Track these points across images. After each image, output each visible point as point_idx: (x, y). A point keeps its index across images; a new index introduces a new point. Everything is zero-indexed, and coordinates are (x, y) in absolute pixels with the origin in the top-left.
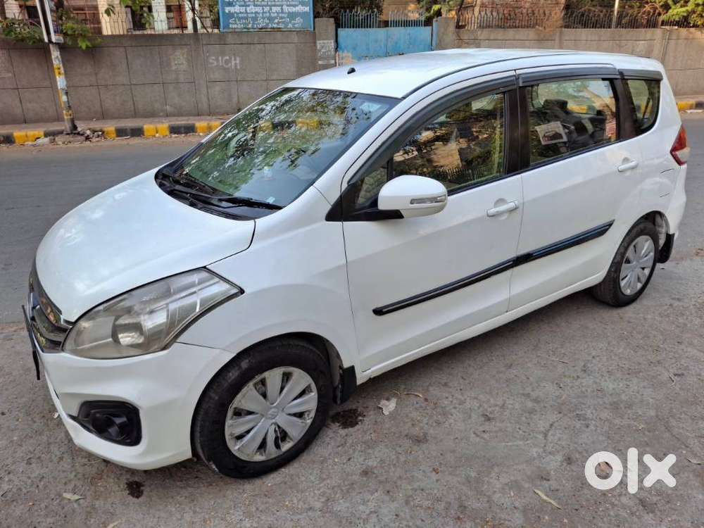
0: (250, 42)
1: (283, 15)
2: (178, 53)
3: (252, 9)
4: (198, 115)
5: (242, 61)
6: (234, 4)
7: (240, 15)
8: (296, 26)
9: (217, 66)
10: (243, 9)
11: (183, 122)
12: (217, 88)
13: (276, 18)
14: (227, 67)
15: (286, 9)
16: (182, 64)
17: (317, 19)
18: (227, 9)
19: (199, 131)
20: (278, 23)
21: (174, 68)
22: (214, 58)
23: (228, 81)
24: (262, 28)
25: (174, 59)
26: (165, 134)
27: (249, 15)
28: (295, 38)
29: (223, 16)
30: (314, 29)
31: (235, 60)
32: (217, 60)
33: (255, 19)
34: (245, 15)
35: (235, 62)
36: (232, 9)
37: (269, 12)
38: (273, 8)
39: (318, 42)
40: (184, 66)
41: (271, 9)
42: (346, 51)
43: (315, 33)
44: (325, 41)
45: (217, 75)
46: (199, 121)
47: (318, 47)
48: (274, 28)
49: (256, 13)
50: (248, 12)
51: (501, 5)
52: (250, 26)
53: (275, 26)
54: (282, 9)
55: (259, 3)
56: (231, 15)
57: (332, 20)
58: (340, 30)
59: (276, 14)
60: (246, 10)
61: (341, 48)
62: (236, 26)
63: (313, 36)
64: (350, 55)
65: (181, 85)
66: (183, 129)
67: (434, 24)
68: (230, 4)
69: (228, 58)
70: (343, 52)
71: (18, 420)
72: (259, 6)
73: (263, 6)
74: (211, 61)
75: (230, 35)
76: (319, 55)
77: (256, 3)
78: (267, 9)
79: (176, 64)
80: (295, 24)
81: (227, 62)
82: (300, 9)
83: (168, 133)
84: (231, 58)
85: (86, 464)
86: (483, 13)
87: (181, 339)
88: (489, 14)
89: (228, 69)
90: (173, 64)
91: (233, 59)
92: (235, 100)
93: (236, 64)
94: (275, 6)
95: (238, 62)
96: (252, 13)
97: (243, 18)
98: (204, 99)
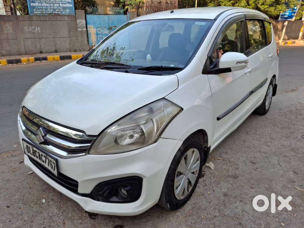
0: (45, 20)
1: (60, 8)
2: (7, 24)
3: (44, 4)
4: (20, 55)
5: (41, 29)
6: (35, 2)
7: (39, 7)
8: (67, 13)
9: (28, 31)
10: (40, 5)
11: (13, 58)
12: (29, 42)
13: (57, 9)
14: (34, 31)
15: (61, 5)
16: (10, 30)
17: (76, 10)
18: (32, 4)
19: (23, 62)
20: (58, 11)
21: (5, 32)
22: (27, 27)
23: (35, 38)
24: (50, 14)
25: (5, 28)
26: (5, 64)
27: (43, 7)
28: (66, 19)
29: (30, 7)
30: (75, 15)
31: (38, 28)
32: (28, 28)
33: (46, 9)
34: (41, 7)
35: (38, 29)
36: (35, 5)
37: (53, 6)
38: (55, 4)
39: (78, 20)
40: (11, 31)
41: (54, 5)
42: (90, 25)
43: (76, 16)
44: (81, 20)
45: (28, 36)
46: (22, 57)
47: (78, 22)
48: (56, 14)
49: (47, 6)
50: (43, 6)
51: (154, 7)
52: (44, 12)
53: (57, 13)
54: (59, 5)
55: (48, 2)
56: (34, 7)
57: (83, 11)
58: (87, 15)
59: (56, 8)
60: (42, 5)
61: (88, 23)
62: (36, 12)
63: (75, 18)
64: (92, 26)
65: (10, 41)
66: (14, 61)
67: (128, 14)
68: (33, 2)
69: (34, 27)
70: (89, 25)
71: (20, 208)
72: (48, 3)
73: (50, 3)
74: (25, 29)
75: (34, 17)
76: (79, 26)
77: (46, 2)
78: (52, 5)
79: (6, 30)
80: (66, 12)
81: (34, 29)
82: (68, 5)
83: (6, 63)
84: (35, 28)
85: (82, 223)
86: (147, 10)
87: (162, 136)
88: (150, 11)
89: (34, 32)
90: (5, 30)
91: (37, 28)
92: (39, 47)
93: (38, 30)
94: (56, 3)
95: (39, 29)
96: (45, 7)
97: (41, 9)
98: (23, 47)
